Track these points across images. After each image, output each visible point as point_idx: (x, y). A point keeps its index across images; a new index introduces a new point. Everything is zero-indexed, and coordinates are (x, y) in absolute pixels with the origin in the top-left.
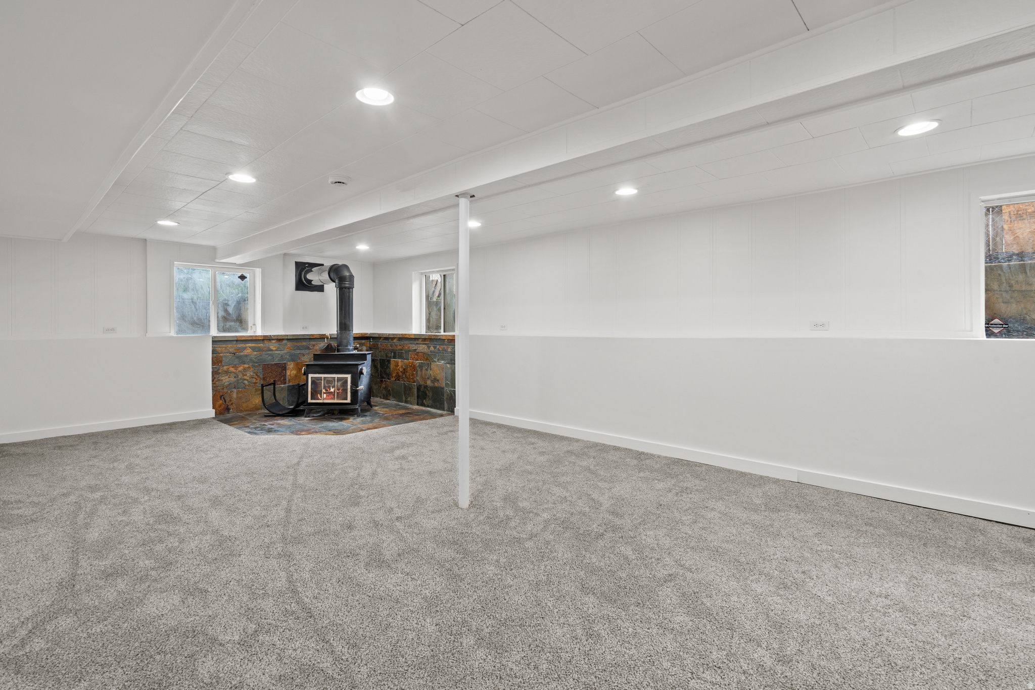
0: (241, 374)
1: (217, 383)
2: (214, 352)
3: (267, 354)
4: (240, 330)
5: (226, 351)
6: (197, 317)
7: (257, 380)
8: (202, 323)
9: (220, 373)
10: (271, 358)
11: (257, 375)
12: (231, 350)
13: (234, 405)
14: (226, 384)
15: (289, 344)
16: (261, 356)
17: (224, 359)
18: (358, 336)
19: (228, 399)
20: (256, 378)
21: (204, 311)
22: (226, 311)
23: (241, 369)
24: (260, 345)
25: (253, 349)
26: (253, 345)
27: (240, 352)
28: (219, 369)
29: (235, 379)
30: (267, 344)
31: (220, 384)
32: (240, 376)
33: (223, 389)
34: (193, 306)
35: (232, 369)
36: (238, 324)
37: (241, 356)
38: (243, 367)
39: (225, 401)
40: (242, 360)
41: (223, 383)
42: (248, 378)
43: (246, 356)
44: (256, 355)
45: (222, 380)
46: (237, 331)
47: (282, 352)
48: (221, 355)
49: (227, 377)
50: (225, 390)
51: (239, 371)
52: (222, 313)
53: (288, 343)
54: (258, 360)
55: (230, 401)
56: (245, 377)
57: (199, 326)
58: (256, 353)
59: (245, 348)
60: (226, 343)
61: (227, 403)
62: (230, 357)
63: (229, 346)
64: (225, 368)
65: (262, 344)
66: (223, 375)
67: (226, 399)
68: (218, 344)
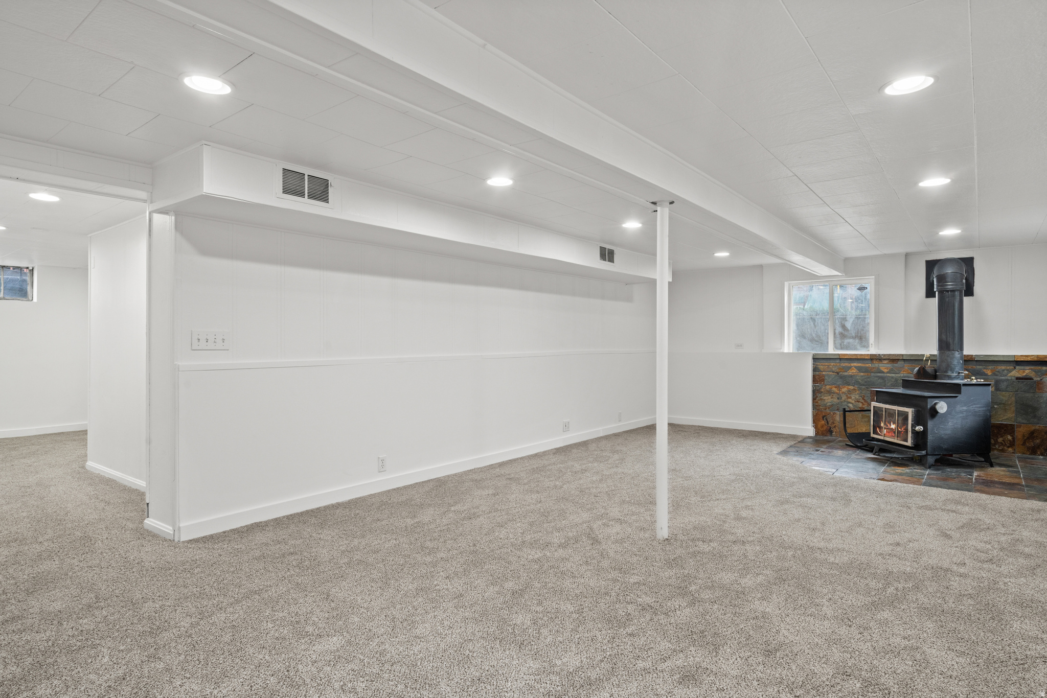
0: (845, 396)
1: (819, 402)
2: (815, 369)
3: (877, 377)
4: (858, 347)
5: (829, 370)
6: (816, 334)
7: (863, 405)
8: (821, 340)
9: (822, 392)
10: (882, 381)
11: (863, 399)
12: (834, 369)
13: (837, 428)
14: (828, 404)
15: (907, 366)
16: (869, 378)
17: (826, 378)
18: (1029, 359)
19: (830, 421)
20: (862, 403)
21: (823, 328)
22: (843, 326)
23: (844, 390)
24: (867, 365)
25: (860, 369)
26: (860, 365)
27: (844, 372)
28: (821, 388)
29: (838, 401)
30: (876, 364)
31: (822, 403)
32: (844, 398)
33: (826, 409)
34: (812, 323)
35: (835, 390)
36: (857, 341)
37: (845, 376)
38: (848, 388)
39: (828, 424)
40: (846, 381)
41: (825, 403)
42: (853, 402)
43: (851, 376)
44: (862, 376)
45: (824, 400)
46: (856, 349)
47: (897, 375)
48: (824, 373)
49: (830, 397)
50: (828, 411)
51: (843, 393)
52: (839, 329)
53: (905, 365)
54: (866, 382)
55: (833, 423)
56: (850, 400)
57: (817, 343)
58: (862, 374)
59: (850, 368)
60: (829, 361)
61: (829, 425)
62: (833, 376)
63: (832, 364)
64: (828, 387)
65: (870, 365)
66: (826, 395)
67: (828, 420)
68: (821, 361)
